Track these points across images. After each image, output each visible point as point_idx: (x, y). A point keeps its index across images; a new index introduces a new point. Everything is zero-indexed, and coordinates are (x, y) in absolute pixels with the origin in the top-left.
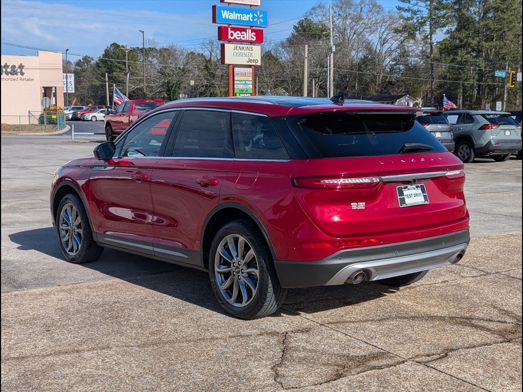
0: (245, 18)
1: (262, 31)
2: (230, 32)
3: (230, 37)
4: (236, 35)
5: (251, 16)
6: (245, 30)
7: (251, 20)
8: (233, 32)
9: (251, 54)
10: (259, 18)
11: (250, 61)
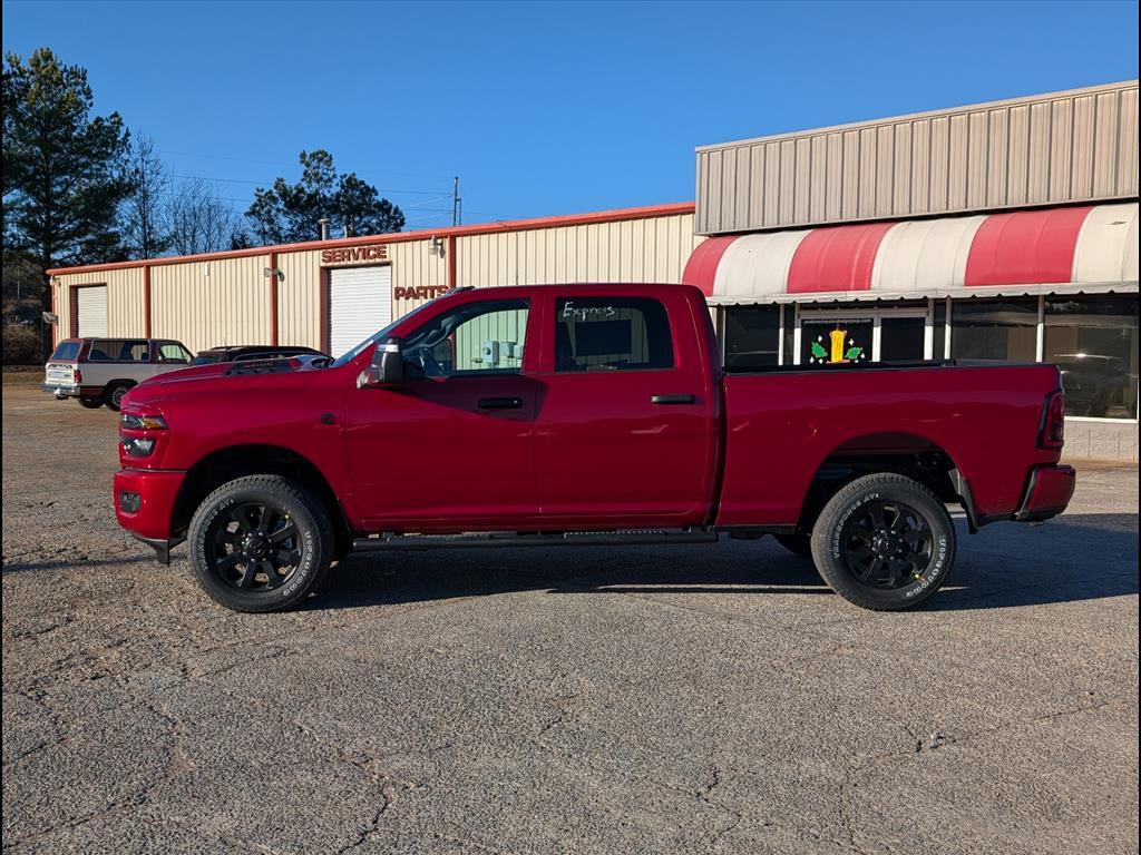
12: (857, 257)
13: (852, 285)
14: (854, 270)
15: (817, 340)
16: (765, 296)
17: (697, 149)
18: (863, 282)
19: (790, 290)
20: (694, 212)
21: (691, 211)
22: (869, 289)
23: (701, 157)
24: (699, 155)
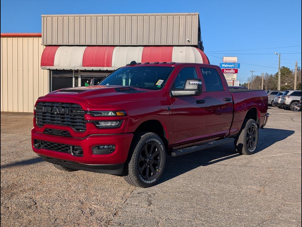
0: (231, 66)
1: (237, 70)
2: (225, 71)
3: (225, 72)
4: (227, 71)
5: (233, 65)
6: (231, 70)
7: (233, 66)
8: (226, 70)
9: (233, 77)
10: (236, 66)
11: (232, 79)
12: (106, 56)
13: (105, 65)
14: (106, 61)
15: (87, 82)
16: (74, 67)
17: (42, 15)
18: (109, 64)
19: (83, 66)
20: (41, 37)
21: (40, 36)
22: (111, 67)
23: (44, 18)
24: (42, 18)
